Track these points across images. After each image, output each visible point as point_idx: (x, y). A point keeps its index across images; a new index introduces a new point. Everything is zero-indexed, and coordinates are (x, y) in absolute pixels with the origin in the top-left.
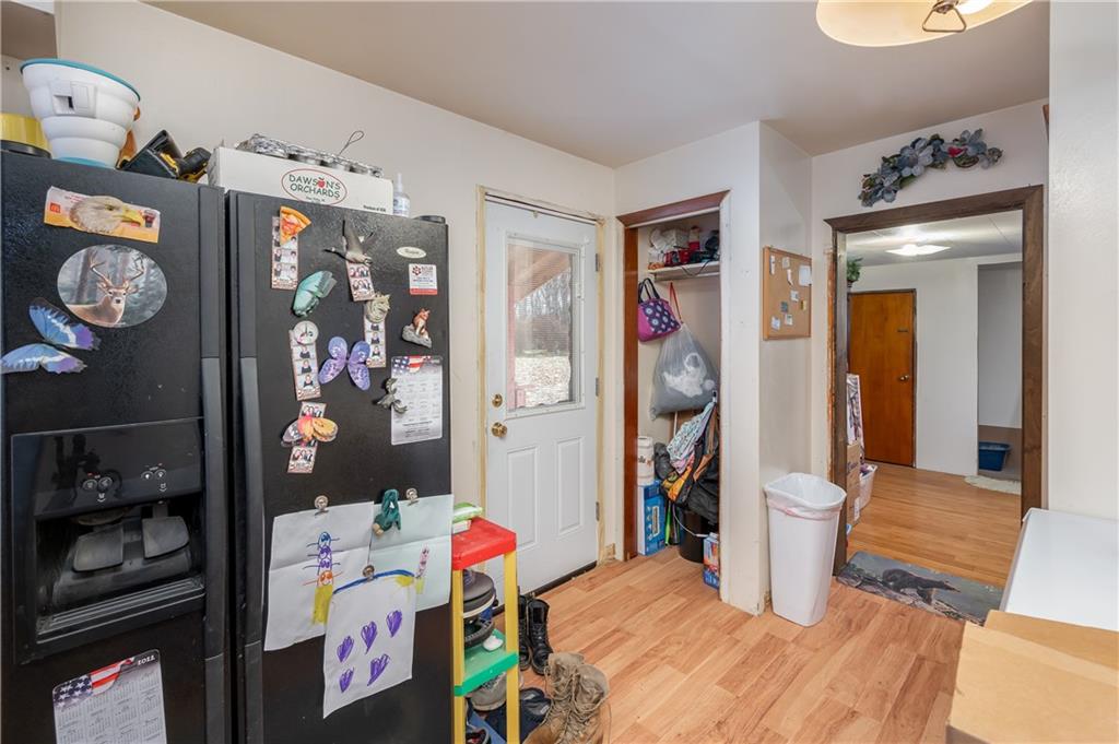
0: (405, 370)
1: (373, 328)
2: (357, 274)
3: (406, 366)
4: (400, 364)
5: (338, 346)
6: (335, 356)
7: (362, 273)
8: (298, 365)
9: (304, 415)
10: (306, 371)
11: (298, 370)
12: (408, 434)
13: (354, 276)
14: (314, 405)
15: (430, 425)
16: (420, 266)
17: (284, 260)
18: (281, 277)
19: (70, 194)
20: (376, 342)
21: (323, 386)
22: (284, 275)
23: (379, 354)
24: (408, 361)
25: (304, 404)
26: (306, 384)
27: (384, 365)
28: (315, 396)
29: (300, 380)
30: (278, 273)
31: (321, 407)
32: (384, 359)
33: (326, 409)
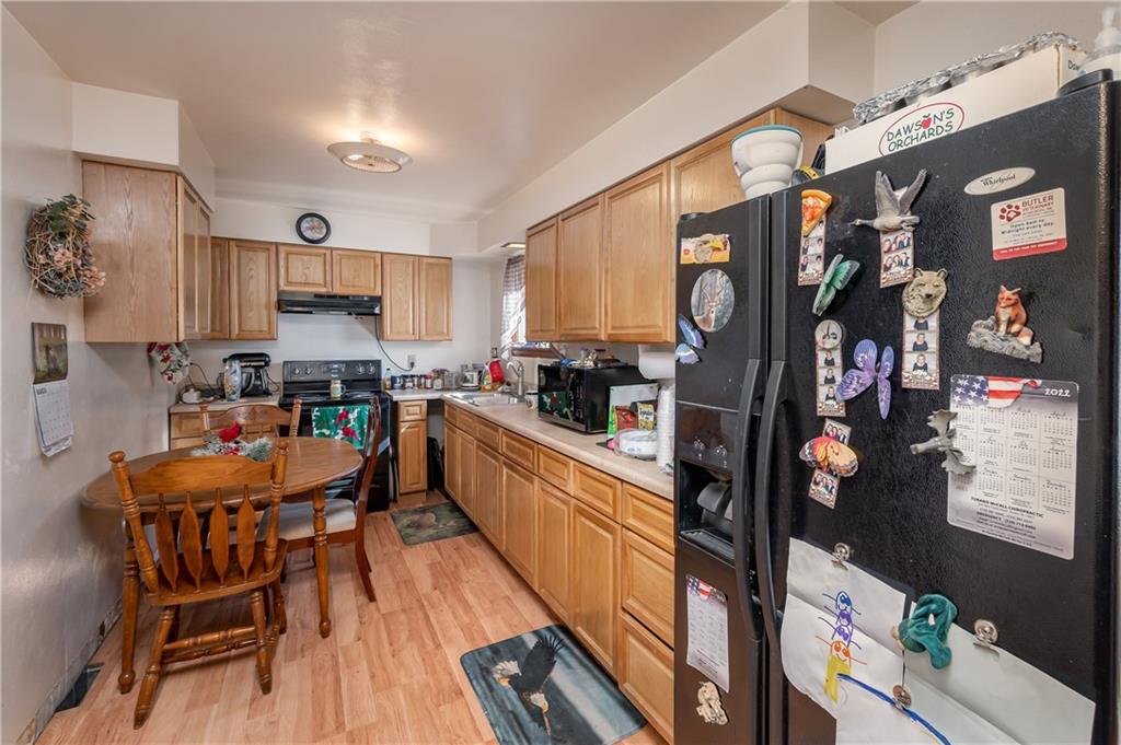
0: (978, 399)
1: (917, 326)
2: (894, 247)
3: (980, 392)
4: (968, 389)
5: (866, 352)
6: (861, 365)
7: (901, 242)
8: (822, 373)
9: (827, 434)
10: (829, 381)
11: (821, 380)
12: (982, 517)
13: (889, 250)
14: (839, 426)
15: (1036, 521)
16: (1014, 202)
17: (811, 251)
18: (807, 272)
19: (693, 240)
20: (920, 348)
21: (849, 403)
22: (810, 270)
23: (925, 368)
24: (984, 384)
25: (828, 422)
26: (828, 400)
27: (935, 386)
28: (836, 415)
29: (823, 391)
30: (804, 268)
31: (845, 431)
32: (936, 376)
33: (851, 434)
